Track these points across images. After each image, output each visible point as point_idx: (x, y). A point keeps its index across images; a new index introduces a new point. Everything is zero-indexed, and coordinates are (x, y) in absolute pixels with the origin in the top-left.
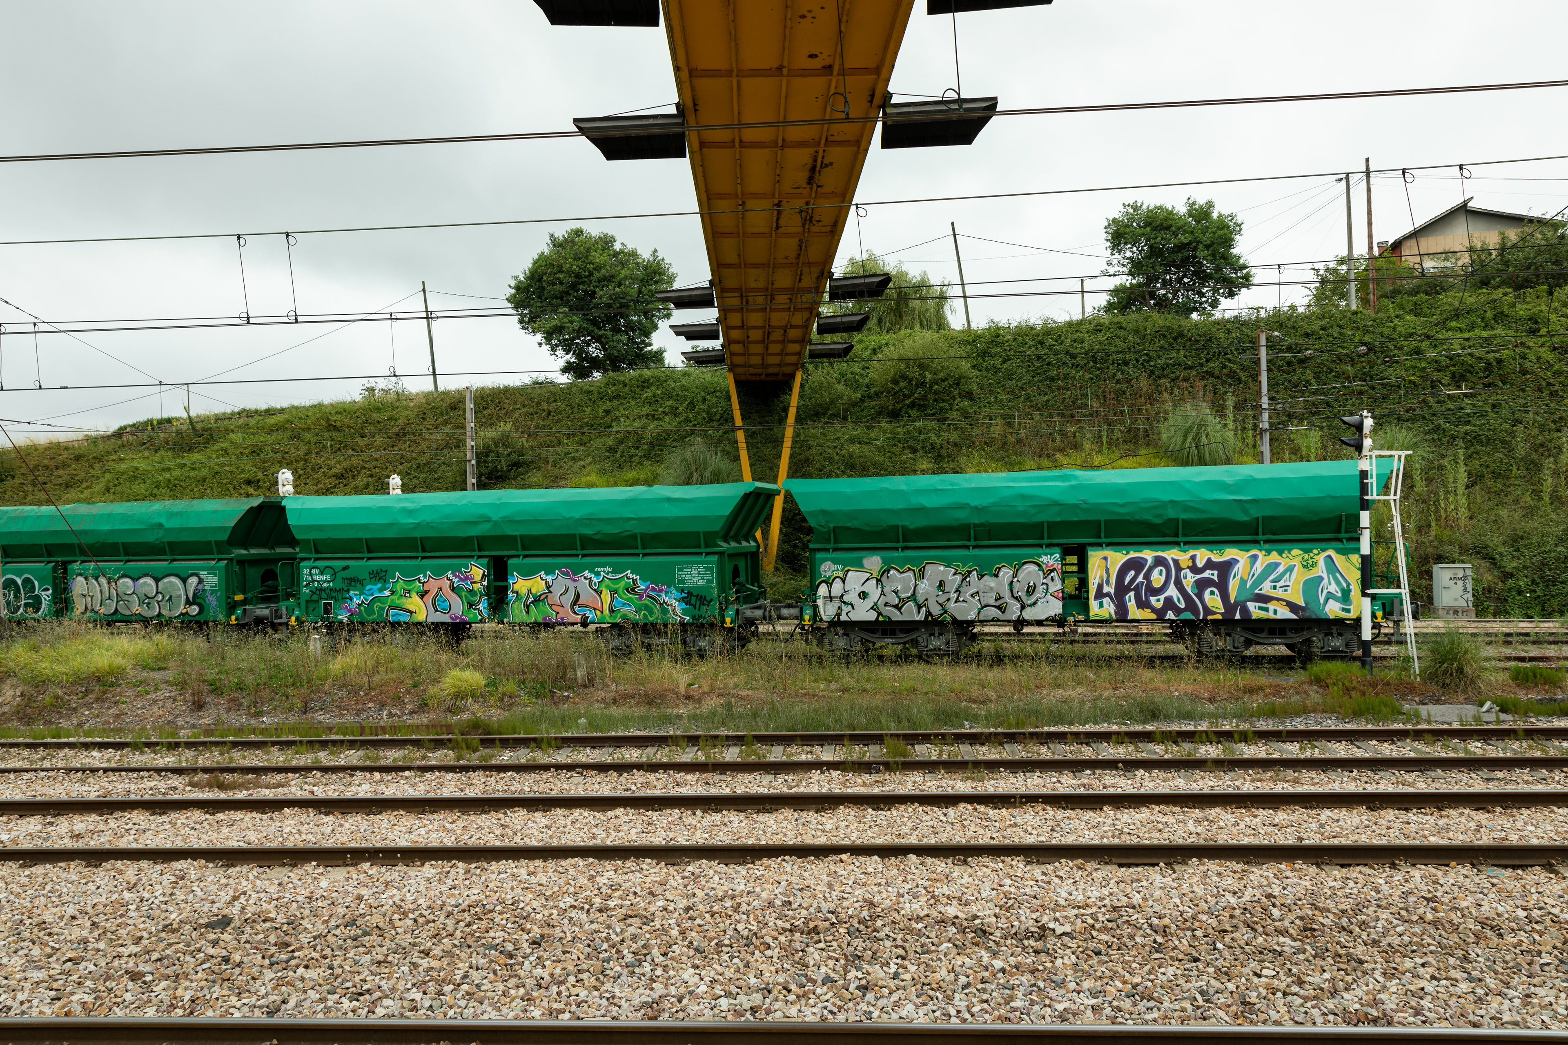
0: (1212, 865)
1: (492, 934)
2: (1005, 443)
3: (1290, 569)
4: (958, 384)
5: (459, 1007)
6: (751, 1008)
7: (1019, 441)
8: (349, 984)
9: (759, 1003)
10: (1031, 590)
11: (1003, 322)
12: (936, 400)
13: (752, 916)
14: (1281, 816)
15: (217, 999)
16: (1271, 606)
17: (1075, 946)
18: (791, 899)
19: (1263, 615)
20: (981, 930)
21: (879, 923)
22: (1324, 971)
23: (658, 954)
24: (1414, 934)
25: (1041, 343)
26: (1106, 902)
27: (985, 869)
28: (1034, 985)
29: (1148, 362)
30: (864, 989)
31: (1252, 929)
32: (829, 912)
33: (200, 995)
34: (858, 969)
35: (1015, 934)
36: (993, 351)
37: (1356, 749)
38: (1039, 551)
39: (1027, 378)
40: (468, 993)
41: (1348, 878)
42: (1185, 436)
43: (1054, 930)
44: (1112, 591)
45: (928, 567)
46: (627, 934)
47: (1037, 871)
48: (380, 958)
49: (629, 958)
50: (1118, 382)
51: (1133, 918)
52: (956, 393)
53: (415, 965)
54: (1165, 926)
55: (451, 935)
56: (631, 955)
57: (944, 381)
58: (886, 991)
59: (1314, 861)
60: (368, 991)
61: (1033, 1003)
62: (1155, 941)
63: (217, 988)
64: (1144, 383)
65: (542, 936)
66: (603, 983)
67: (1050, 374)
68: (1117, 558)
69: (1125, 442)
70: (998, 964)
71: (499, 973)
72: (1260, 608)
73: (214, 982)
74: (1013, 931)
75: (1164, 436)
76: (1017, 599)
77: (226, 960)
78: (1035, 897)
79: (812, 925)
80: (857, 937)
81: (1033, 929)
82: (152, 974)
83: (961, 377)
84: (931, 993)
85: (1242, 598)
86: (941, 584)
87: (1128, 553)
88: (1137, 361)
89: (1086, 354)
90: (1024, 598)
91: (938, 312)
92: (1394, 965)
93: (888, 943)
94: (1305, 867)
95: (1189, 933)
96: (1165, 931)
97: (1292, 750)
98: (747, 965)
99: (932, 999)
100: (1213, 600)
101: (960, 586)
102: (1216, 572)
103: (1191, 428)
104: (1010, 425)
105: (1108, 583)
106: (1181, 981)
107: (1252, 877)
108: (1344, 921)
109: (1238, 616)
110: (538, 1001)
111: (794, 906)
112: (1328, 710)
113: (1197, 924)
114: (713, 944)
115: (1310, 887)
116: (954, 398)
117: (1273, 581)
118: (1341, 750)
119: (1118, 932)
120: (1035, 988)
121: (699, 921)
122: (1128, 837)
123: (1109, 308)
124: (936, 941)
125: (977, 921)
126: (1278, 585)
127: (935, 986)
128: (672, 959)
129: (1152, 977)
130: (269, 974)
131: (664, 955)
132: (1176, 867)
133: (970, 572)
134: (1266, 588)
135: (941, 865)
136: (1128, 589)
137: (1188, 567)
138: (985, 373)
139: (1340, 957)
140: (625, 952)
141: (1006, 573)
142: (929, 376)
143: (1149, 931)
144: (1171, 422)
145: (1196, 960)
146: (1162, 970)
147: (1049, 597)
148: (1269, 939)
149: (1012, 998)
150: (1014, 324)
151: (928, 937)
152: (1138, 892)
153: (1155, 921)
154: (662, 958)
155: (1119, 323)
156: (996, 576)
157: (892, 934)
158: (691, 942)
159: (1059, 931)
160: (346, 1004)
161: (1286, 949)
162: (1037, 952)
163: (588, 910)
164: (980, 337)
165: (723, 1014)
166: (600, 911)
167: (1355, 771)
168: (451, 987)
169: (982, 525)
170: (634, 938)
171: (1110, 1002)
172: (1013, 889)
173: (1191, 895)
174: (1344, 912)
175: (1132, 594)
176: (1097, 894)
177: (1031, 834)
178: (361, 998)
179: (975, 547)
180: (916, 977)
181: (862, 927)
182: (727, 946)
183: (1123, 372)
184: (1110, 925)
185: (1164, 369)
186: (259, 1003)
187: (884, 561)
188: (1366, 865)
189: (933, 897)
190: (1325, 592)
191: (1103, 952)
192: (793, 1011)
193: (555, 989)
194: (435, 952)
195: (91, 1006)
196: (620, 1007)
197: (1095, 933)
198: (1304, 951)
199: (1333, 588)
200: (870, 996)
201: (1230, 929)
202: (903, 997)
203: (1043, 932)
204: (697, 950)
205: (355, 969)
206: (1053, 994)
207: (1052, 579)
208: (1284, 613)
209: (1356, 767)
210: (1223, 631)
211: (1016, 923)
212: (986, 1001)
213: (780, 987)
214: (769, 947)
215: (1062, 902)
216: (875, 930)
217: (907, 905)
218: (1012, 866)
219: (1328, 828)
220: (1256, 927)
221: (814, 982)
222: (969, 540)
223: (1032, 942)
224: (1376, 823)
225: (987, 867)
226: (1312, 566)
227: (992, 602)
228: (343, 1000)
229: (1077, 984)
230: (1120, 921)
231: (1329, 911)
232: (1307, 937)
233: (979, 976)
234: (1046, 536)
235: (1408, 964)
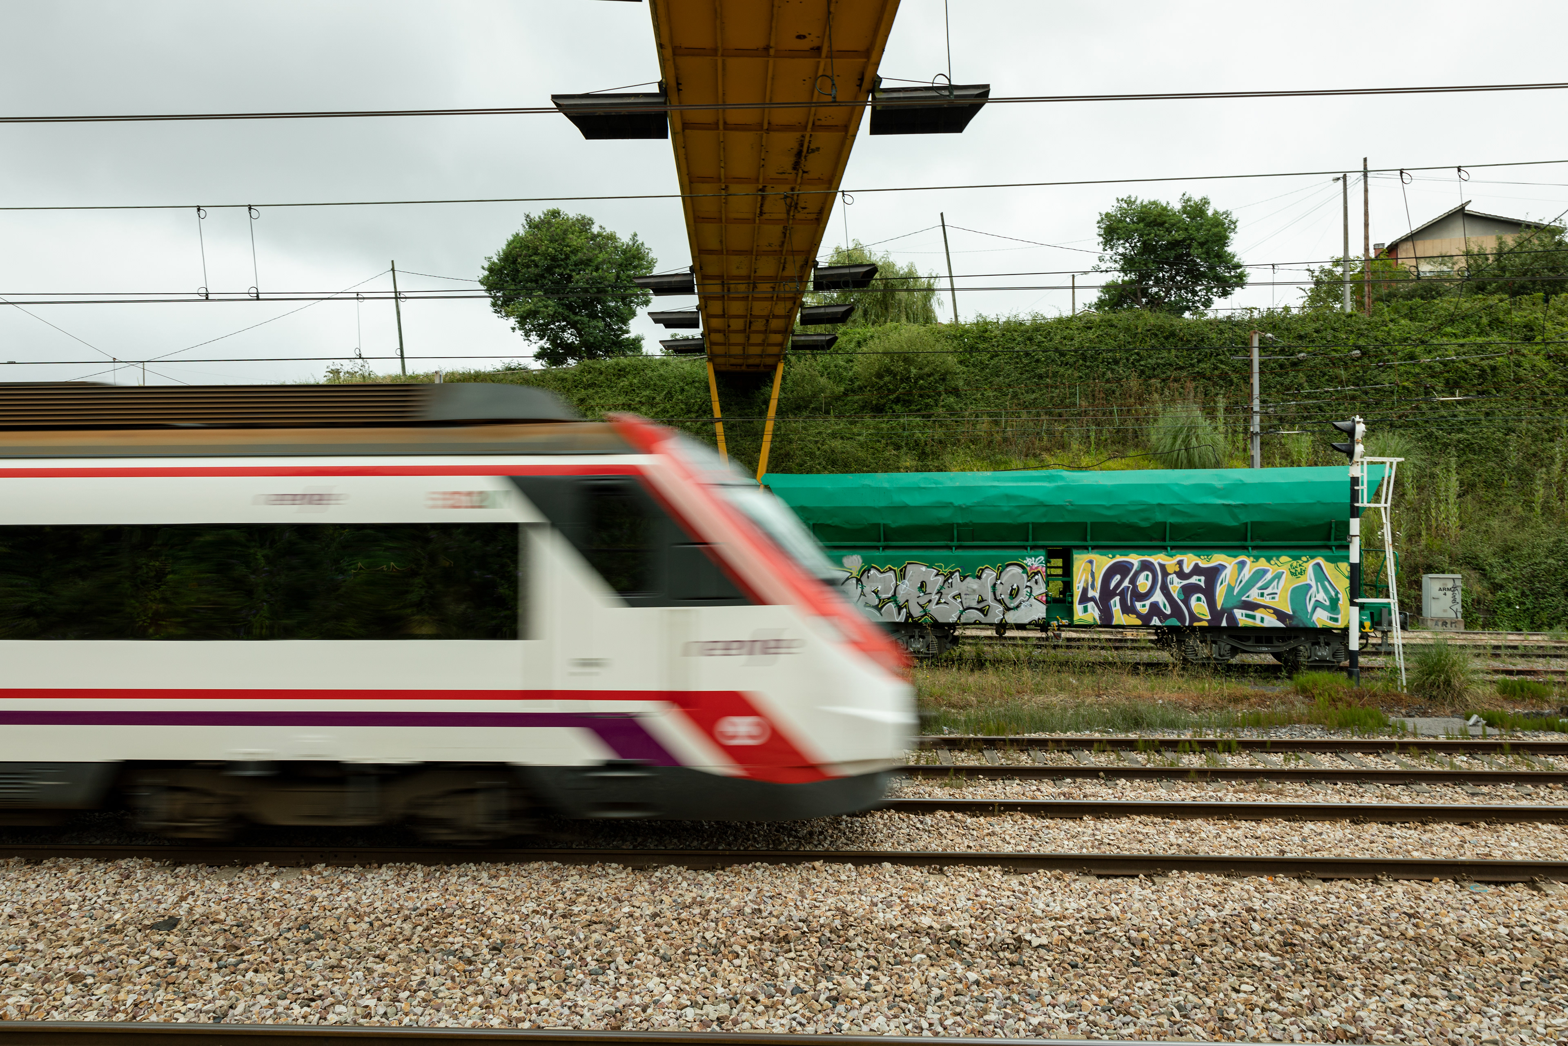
0: (1193, 878)
1: (450, 939)
2: (991, 442)
3: (1278, 576)
4: (944, 380)
5: (415, 1014)
6: (718, 1019)
7: (1005, 440)
8: (300, 990)
9: (726, 1013)
10: (1015, 593)
11: (991, 317)
12: (921, 396)
13: (720, 924)
14: (1263, 828)
15: (161, 1003)
16: (1258, 614)
17: (1051, 958)
18: (762, 907)
19: (1249, 622)
20: (956, 940)
21: (851, 932)
22: (1303, 987)
23: (623, 962)
24: (1395, 951)
25: (1030, 339)
26: (1085, 913)
27: (961, 879)
28: (1009, 998)
29: (1139, 361)
30: (835, 1000)
31: (1232, 943)
32: (800, 921)
33: (143, 998)
34: (828, 980)
35: (991, 945)
36: (981, 346)
37: (1340, 761)
38: (1024, 552)
39: (1015, 375)
40: (424, 1000)
41: (1329, 893)
42: (1175, 438)
43: (1030, 942)
44: (1097, 596)
45: (909, 567)
46: (591, 941)
47: (1014, 881)
48: (333, 962)
49: (593, 965)
50: (1108, 381)
51: (1111, 930)
52: (941, 389)
53: (370, 971)
54: (1143, 940)
55: (409, 940)
56: (594, 963)
57: (929, 376)
58: (857, 1003)
59: (1296, 874)
60: (320, 997)
61: (1007, 1016)
62: (1133, 955)
63: (161, 992)
64: (1134, 383)
65: (503, 942)
66: (565, 991)
67: (1038, 371)
68: (1103, 562)
69: (1113, 442)
70: (972, 976)
71: (458, 980)
72: (1247, 616)
73: (159, 985)
74: (989, 942)
75: (1154, 438)
76: (999, 601)
77: (172, 963)
78: (1011, 908)
79: (782, 934)
80: (828, 947)
81: (1009, 941)
82: (94, 976)
83: (947, 373)
84: (903, 1005)
85: (1229, 605)
86: (923, 585)
87: (1114, 557)
88: (1128, 360)
89: (1076, 351)
90: (1007, 601)
91: (925, 305)
92: (1374, 982)
93: (860, 954)
94: (1286, 880)
95: (1167, 947)
96: (1143, 945)
97: (1276, 761)
98: (715, 974)
99: (904, 1011)
100: (1199, 606)
101: (942, 587)
102: (1203, 578)
103: (1181, 429)
104: (996, 423)
105: (1093, 587)
106: (1158, 996)
107: (1232, 890)
108: (1325, 937)
109: (1224, 624)
110: (497, 1009)
111: (765, 914)
112: (1313, 721)
113: (1176, 937)
114: (680, 952)
115: (1291, 901)
116: (939, 394)
117: (1260, 589)
118: (1325, 762)
119: (1096, 945)
120: (1009, 1002)
121: (665, 928)
122: (1107, 847)
123: (1100, 304)
124: (909, 951)
125: (952, 932)
126: (1266, 592)
127: (907, 998)
128: (637, 967)
129: (1129, 991)
130: (216, 978)
131: (629, 962)
132: (1156, 879)
133: (952, 574)
134: (1253, 595)
135: (916, 874)
136: (1113, 594)
137: (1175, 572)
138: (972, 369)
139: (1320, 972)
140: (589, 959)
141: (989, 575)
142: (914, 371)
143: (1126, 944)
144: (1161, 423)
145: (1174, 974)
146: (1140, 984)
147: (1032, 600)
148: (1249, 954)
149: (985, 1011)
150: (1003, 319)
151: (901, 948)
152: (1117, 904)
153: (1133, 934)
154: (626, 966)
155: (1110, 320)
156: (979, 577)
157: (864, 945)
158: (657, 950)
159: (1036, 942)
160: (297, 1010)
161: (1265, 964)
162: (1012, 964)
163: (551, 916)
164: (967, 331)
165: (689, 1025)
166: (564, 916)
167: (1340, 784)
168: (407, 993)
169: (966, 525)
170: (598, 945)
171: (1086, 1017)
172: (989, 900)
173: (1170, 908)
174: (1324, 927)
175: (1117, 598)
176: (1075, 906)
177: (1009, 843)
178: (313, 1004)
179: (957, 548)
180: (888, 988)
181: (833, 937)
182: (694, 954)
183: (1113, 371)
184: (1087, 937)
185: (1154, 369)
186: (205, 1008)
187: (865, 560)
188: (1348, 879)
189: (907, 906)
190: (1313, 600)
191: (1080, 965)
192: (761, 1022)
193: (514, 997)
194: (391, 957)
195: (28, 1010)
196: (582, 1016)
197: (1072, 946)
198: (1284, 967)
199: (1321, 596)
200: (841, 1008)
201: (1209, 943)
202: (874, 1009)
203: (1019, 944)
204: (663, 958)
205: (307, 973)
206: (1028, 1007)
207: (1036, 582)
208: (1271, 621)
209: (1340, 780)
210: (1209, 638)
211: (991, 935)
212: (959, 1014)
213: (748, 997)
214: (737, 956)
215: (1039, 913)
216: (847, 940)
217: (881, 915)
218: (989, 876)
219: (1310, 841)
220: (1236, 941)
221: (783, 992)
222: (952, 540)
223: (1007, 954)
224: (1359, 837)
225: (963, 876)
226: (1301, 573)
227: (974, 604)
228: (294, 1005)
229: (1053, 997)
230: (1097, 934)
231: (1309, 925)
232: (1287, 952)
233: (953, 988)
234: (1030, 537)
235: (1388, 980)
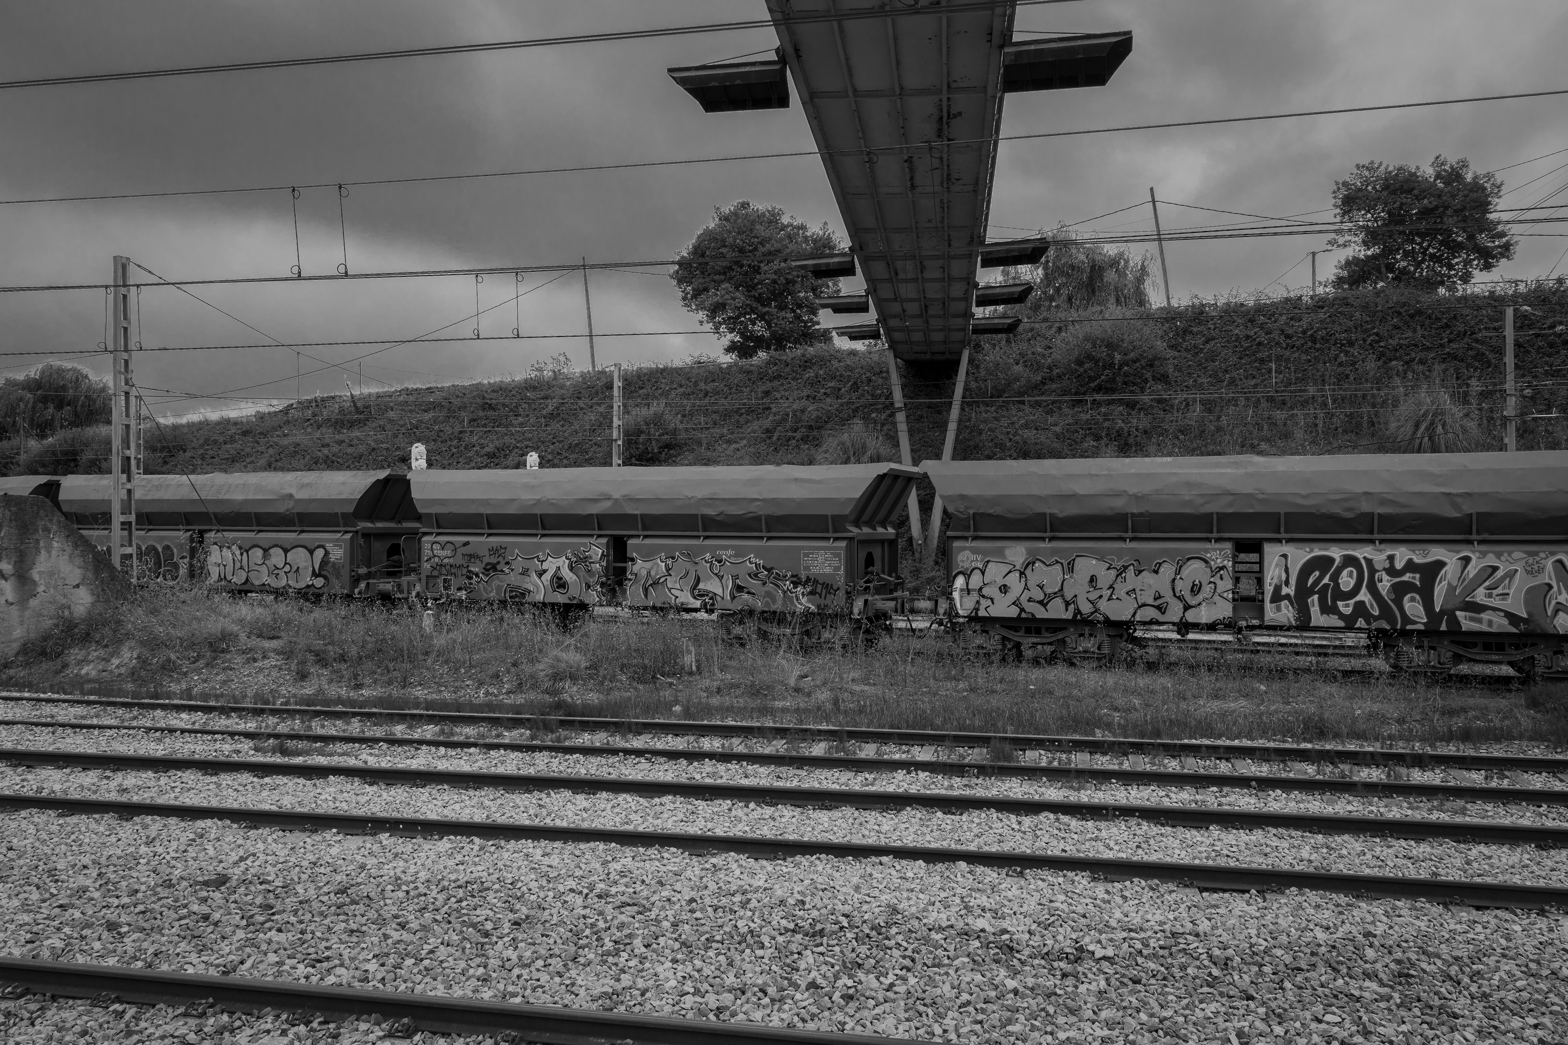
0: (1313, 896)
1: (478, 912)
2: (1203, 431)
3: (1511, 575)
4: (1152, 366)
5: (413, 982)
6: (718, 1008)
7: (1219, 429)
8: (311, 950)
9: (729, 1004)
10: (1196, 589)
11: (1208, 298)
12: (1125, 383)
13: (757, 914)
14: (1422, 849)
15: (178, 955)
16: (1485, 616)
17: (1111, 972)
18: (808, 899)
19: (1475, 626)
20: (1008, 946)
21: (894, 930)
22: (1404, 1022)
23: (641, 945)
24: (1537, 991)
25: (1252, 321)
26: (1167, 927)
27: (1040, 882)
28: (1043, 1010)
29: (1378, 342)
30: (848, 998)
31: (1334, 969)
32: (843, 915)
33: (164, 949)
34: (850, 977)
35: (1047, 954)
36: (1195, 330)
37: (1558, 783)
38: (1208, 546)
39: (1234, 359)
40: (426, 969)
41: (1476, 922)
42: (1417, 426)
43: (1093, 953)
44: (1292, 594)
45: (1078, 560)
46: (616, 922)
47: (1100, 890)
48: (354, 927)
49: (609, 945)
50: (1341, 364)
51: (1191, 947)
52: (1148, 375)
53: (386, 937)
54: (1227, 959)
55: (437, 910)
56: (612, 944)
57: (1135, 362)
58: (872, 1002)
59: (1441, 900)
60: (328, 959)
61: (1033, 1028)
62: (1210, 974)
63: (183, 945)
64: (1371, 365)
65: (527, 917)
66: (568, 970)
67: (1259, 355)
68: (1299, 556)
69: (1345, 431)
70: (1011, 984)
71: (467, 951)
72: (1472, 619)
73: (184, 938)
74: (1045, 950)
75: (1393, 426)
76: (1179, 598)
77: (206, 918)
78: (1084, 916)
79: (819, 927)
80: (864, 944)
81: (1068, 950)
82: (130, 925)
83: (1155, 358)
84: (922, 1008)
85: (1450, 606)
86: (1093, 580)
87: (1312, 551)
88: (1364, 340)
89: (1304, 332)
90: (1188, 598)
91: (1138, 288)
92: (1496, 1023)
93: (896, 953)
94: (1428, 905)
95: (1255, 969)
96: (1226, 964)
97: (1476, 778)
98: (731, 964)
99: (921, 1015)
100: (1413, 607)
101: (1114, 582)
102: (1418, 576)
103: (1425, 415)
104: (1210, 411)
105: (1287, 583)
106: (1220, 1020)
107: (1355, 912)
108: (1454, 970)
109: (1443, 627)
110: (494, 983)
111: (807, 906)
112: (1536, 737)
113: (1267, 959)
114: (703, 939)
115: (1423, 928)
116: (1146, 381)
117: (1488, 588)
118: (1537, 782)
119: (1169, 960)
120: (1043, 1014)
121: (698, 914)
122: (1225, 859)
123: (1339, 282)
124: (952, 953)
125: (1006, 937)
126: (1495, 592)
127: (928, 1001)
128: (654, 951)
129: (1187, 1012)
130: (241, 934)
131: (647, 946)
132: (1268, 896)
133: (1125, 567)
134: (1480, 596)
135: (990, 875)
136: (1311, 592)
137: (1385, 569)
138: (1184, 354)
139: (1431, 1008)
140: (607, 940)
141: (1168, 571)
142: (1118, 357)
143: (1206, 963)
144: (1402, 408)
145: (1250, 998)
146: (1203, 1006)
147: (1217, 597)
148: (1352, 982)
149: (1009, 1022)
150: (1221, 302)
151: (945, 950)
152: (1210, 919)
153: (1217, 952)
154: (644, 950)
155: (1345, 298)
156: (1157, 572)
157: (904, 944)
158: (680, 935)
159: (1099, 953)
160: (302, 970)
161: (1366, 994)
162: (1064, 976)
163: (587, 895)
164: (1180, 313)
165: (683, 1012)
166: (600, 897)
167: (1545, 806)
168: (413, 961)
169: (1141, 515)
170: (621, 926)
171: (1127, 1036)
172: (1064, 907)
173: (1271, 927)
174: (1457, 959)
175: (1316, 597)
176: (1158, 917)
177: (1111, 849)
178: (318, 965)
179: (1132, 539)
180: (912, 990)
181: (874, 933)
182: (718, 942)
183: (1347, 353)
184: (1161, 952)
185: (1396, 350)
186: (217, 962)
187: (1030, 552)
188: (1507, 909)
189: (965, 908)
190: (1554, 602)
191: (1144, 981)
192: (757, 1015)
193: (516, 971)
194: (412, 925)
195: (60, 952)
196: (577, 995)
197: (1140, 960)
198: (1389, 998)
199: (1564, 598)
200: (853, 1005)
201: (1305, 967)
202: (888, 1010)
203: (1080, 954)
204: (684, 944)
205: (327, 935)
206: (1061, 1020)
207: (1222, 578)
208: (1500, 624)
209: (1546, 802)
210: (1426, 644)
211: (1050, 942)
212: (981, 1022)
213: (756, 989)
214: (762, 947)
215: (1113, 923)
216: (887, 938)
217: (935, 914)
218: (1073, 882)
219: (1475, 865)
220: (1341, 967)
221: (797, 987)
222: (1127, 532)
223: (1062, 965)
224: (1538, 863)
225: (1043, 880)
226: (1538, 572)
227: (1150, 601)
228: (299, 966)
229: (1094, 1012)
230: (1174, 949)
231: (1438, 956)
232: (1400, 984)
233: (983, 995)
234: (1215, 529)
235: (1516, 1023)
